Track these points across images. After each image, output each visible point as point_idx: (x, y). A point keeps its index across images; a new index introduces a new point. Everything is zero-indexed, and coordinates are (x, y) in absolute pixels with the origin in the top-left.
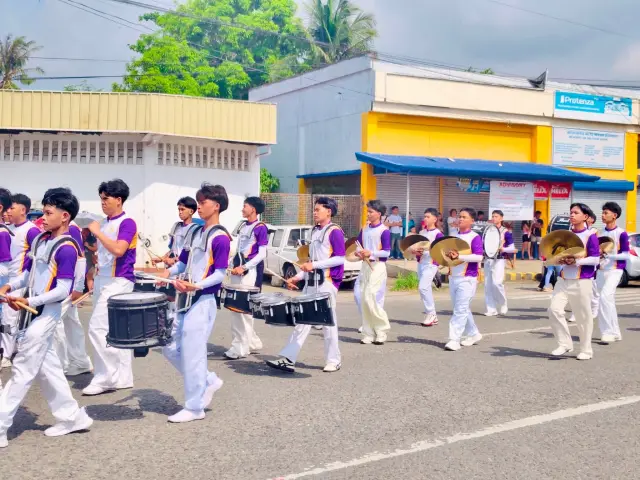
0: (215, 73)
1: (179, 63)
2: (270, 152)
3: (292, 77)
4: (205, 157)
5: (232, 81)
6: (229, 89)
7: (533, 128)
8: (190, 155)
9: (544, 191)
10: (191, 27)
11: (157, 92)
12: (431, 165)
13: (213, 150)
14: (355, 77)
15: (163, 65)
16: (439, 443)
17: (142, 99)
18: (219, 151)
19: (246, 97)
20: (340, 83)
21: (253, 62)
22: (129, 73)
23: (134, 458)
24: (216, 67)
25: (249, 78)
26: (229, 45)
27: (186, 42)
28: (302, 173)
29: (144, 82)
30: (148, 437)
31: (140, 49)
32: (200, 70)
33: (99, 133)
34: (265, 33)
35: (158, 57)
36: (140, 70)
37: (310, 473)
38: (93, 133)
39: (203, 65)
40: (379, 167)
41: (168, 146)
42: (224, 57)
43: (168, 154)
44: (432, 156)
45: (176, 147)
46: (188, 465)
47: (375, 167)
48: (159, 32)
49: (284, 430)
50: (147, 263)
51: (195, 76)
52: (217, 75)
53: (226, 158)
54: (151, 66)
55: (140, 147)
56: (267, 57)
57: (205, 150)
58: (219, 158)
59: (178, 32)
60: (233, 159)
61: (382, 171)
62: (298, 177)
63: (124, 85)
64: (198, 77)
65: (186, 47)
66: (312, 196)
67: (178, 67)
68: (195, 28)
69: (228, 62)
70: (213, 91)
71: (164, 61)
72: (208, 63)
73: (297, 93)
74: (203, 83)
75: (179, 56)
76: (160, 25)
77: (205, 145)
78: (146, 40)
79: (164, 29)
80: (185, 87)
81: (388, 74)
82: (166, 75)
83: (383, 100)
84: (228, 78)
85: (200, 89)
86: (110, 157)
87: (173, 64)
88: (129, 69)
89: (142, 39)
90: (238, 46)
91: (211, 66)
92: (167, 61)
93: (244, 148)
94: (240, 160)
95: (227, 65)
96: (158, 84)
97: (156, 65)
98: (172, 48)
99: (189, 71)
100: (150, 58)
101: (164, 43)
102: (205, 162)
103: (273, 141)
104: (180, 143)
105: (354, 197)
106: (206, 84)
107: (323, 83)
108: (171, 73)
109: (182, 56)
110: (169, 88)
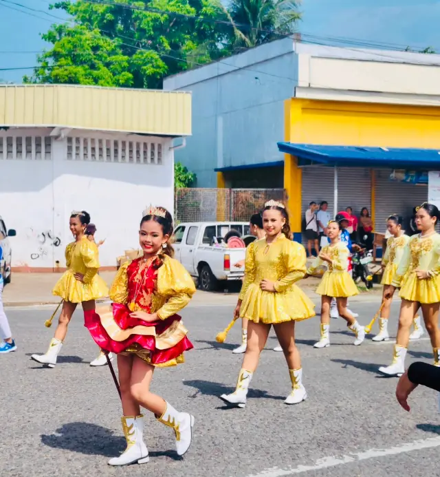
0: (128, 62)
1: (92, 53)
2: (184, 143)
3: (208, 64)
4: (116, 151)
5: (149, 70)
6: (145, 78)
8: (101, 149)
10: (103, 15)
12: (361, 156)
13: (124, 143)
15: (74, 55)
16: (348, 459)
17: (50, 90)
18: (131, 144)
19: (160, 87)
20: (259, 68)
21: (169, 48)
22: (40, 64)
23: (13, 468)
24: (130, 55)
25: (166, 67)
26: (143, 31)
27: (97, 30)
28: (220, 165)
29: (55, 72)
32: (113, 58)
33: (6, 128)
34: (183, 16)
35: (69, 47)
36: (51, 61)
39: (116, 54)
40: (303, 158)
41: (78, 140)
42: (138, 45)
43: (78, 148)
44: (362, 145)
45: (85, 140)
47: (299, 158)
48: (71, 20)
50: (58, 262)
51: (107, 65)
52: (131, 64)
53: (138, 152)
54: (62, 56)
55: (48, 141)
56: (183, 43)
57: (116, 143)
58: (131, 151)
59: (90, 20)
60: (145, 152)
61: (308, 162)
62: (216, 170)
63: (34, 77)
64: (112, 66)
65: (99, 35)
66: (230, 190)
67: (90, 57)
68: (107, 15)
69: (143, 50)
70: (127, 80)
71: (76, 51)
72: (121, 52)
73: (215, 80)
74: (117, 72)
75: (91, 45)
76: (71, 13)
77: (116, 139)
78: (56, 30)
79: (75, 17)
80: (98, 77)
81: (312, 57)
82: (78, 66)
83: (307, 85)
84: (144, 67)
85: (114, 79)
86: (18, 152)
87: (84, 53)
88: (39, 61)
89: (53, 30)
90: (152, 33)
91: (124, 54)
92: (78, 51)
93: (157, 141)
94: (153, 154)
95: (141, 53)
96: (70, 73)
97: (67, 55)
98: (83, 37)
99: (101, 60)
100: (61, 48)
101: (76, 32)
102: (116, 156)
103: (188, 132)
104: (89, 137)
105: (276, 191)
106: (119, 73)
107: (240, 69)
108: (82, 63)
109: (94, 45)
110: (82, 79)
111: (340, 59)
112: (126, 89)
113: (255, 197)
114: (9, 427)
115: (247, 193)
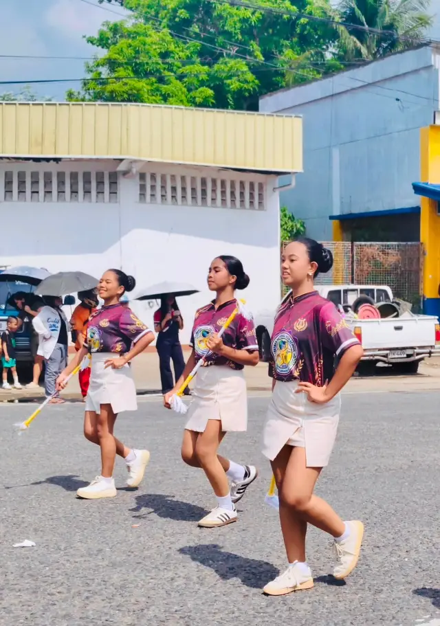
0: (209, 75)
1: (159, 61)
2: (293, 183)
3: (315, 80)
4: (204, 192)
5: (234, 85)
6: (229, 96)
8: (184, 189)
10: (175, 11)
11: (129, 100)
13: (214, 181)
14: (411, 78)
15: (136, 64)
17: (115, 111)
18: (223, 183)
19: (253, 107)
21: (261, 58)
22: (89, 76)
23: (176, 608)
24: (210, 65)
25: (257, 81)
26: (228, 35)
27: (166, 31)
28: (337, 213)
29: (109, 87)
30: (187, 578)
31: (103, 42)
32: (187, 69)
33: (57, 160)
34: (279, 16)
35: (129, 52)
36: (105, 72)
38: (48, 160)
39: (193, 63)
41: (153, 177)
43: (153, 187)
45: (163, 178)
47: (439, 204)
48: (130, 17)
51: (181, 78)
52: (212, 77)
53: (233, 193)
54: (120, 65)
55: (114, 178)
56: (281, 52)
57: (204, 182)
58: (223, 193)
60: (242, 194)
62: (332, 218)
63: (83, 93)
64: (185, 79)
65: (169, 38)
66: (352, 243)
67: (158, 67)
68: (180, 11)
69: (227, 60)
70: (206, 99)
71: (138, 58)
72: (198, 60)
73: (328, 101)
74: (193, 88)
75: (158, 51)
76: (131, 9)
77: (204, 175)
78: (111, 29)
79: (136, 14)
80: (168, 94)
82: (142, 78)
84: (228, 81)
85: (189, 96)
86: (72, 192)
87: (150, 62)
88: (89, 70)
89: (105, 29)
90: (240, 37)
91: (203, 64)
92: (141, 58)
93: (258, 178)
94: (252, 195)
95: (226, 63)
96: (131, 90)
97: (126, 64)
98: (148, 40)
99: (171, 70)
100: (119, 54)
101: (137, 33)
102: (204, 199)
103: (298, 168)
104: (168, 172)
105: (411, 245)
106: (196, 89)
107: (369, 84)
108: (147, 74)
109: (163, 51)
110: (146, 96)
112: (205, 109)
113: (384, 253)
114: (150, 557)
115: (372, 248)
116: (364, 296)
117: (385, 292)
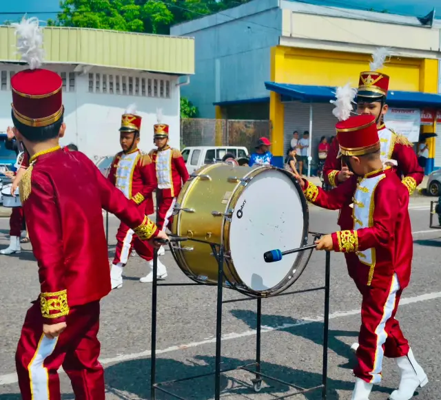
0: (139, 10)
2: (188, 82)
3: (209, 14)
4: (131, 86)
5: (158, 17)
6: (154, 25)
7: (421, 60)
8: (118, 84)
9: (430, 117)
11: (88, 27)
12: (331, 93)
13: (137, 80)
14: (265, 15)
15: (92, 3)
17: (73, 32)
18: (143, 80)
19: (168, 33)
20: (251, 19)
22: (62, 10)
24: (141, 5)
25: (172, 15)
28: (218, 100)
29: (76, 18)
32: (127, 7)
36: (72, 8)
37: (209, 341)
39: (130, 4)
40: (286, 95)
41: (98, 76)
43: (98, 83)
45: (104, 77)
46: (107, 336)
47: (282, 95)
49: (191, 309)
51: (122, 13)
52: (142, 13)
53: (149, 87)
54: (82, 4)
55: (73, 76)
57: (131, 80)
58: (143, 87)
60: (155, 88)
61: (289, 99)
62: (215, 104)
63: (58, 21)
64: (125, 14)
66: (226, 120)
67: (107, 5)
69: (152, 1)
70: (138, 26)
72: (133, 1)
73: (213, 29)
74: (129, 19)
77: (130, 75)
80: (114, 23)
81: (294, 12)
82: (96, 12)
83: (289, 35)
84: (154, 15)
85: (127, 25)
87: (101, 2)
88: (62, 7)
91: (136, 4)
93: (166, 78)
94: (162, 89)
95: (151, 3)
96: (89, 20)
97: (86, 3)
99: (116, 8)
102: (131, 90)
103: (191, 71)
104: (108, 73)
105: (263, 122)
106: (132, 20)
107: (236, 19)
108: (100, 10)
110: (99, 24)
111: (316, 14)
112: (138, 33)
113: (246, 126)
115: (239, 123)
116: (230, 153)
117: (243, 151)
